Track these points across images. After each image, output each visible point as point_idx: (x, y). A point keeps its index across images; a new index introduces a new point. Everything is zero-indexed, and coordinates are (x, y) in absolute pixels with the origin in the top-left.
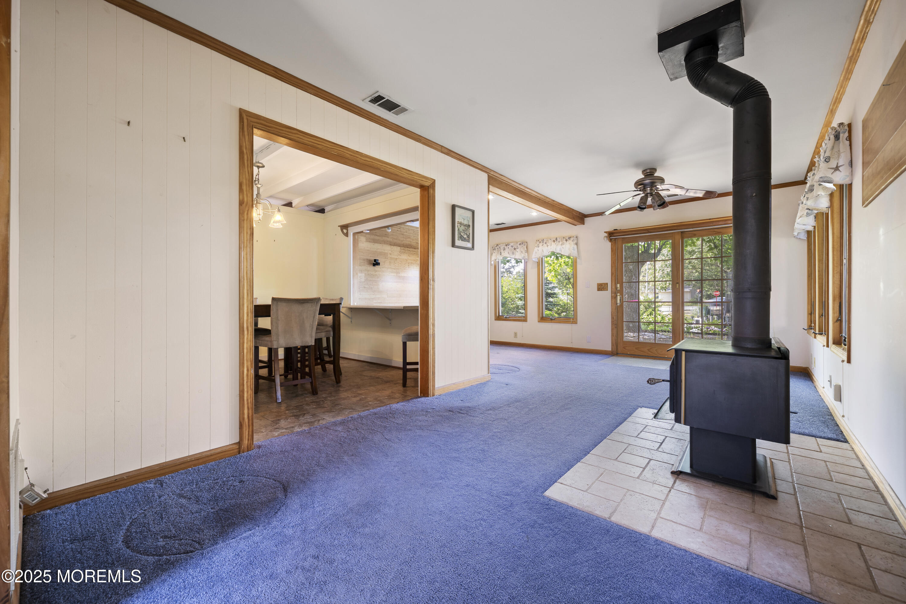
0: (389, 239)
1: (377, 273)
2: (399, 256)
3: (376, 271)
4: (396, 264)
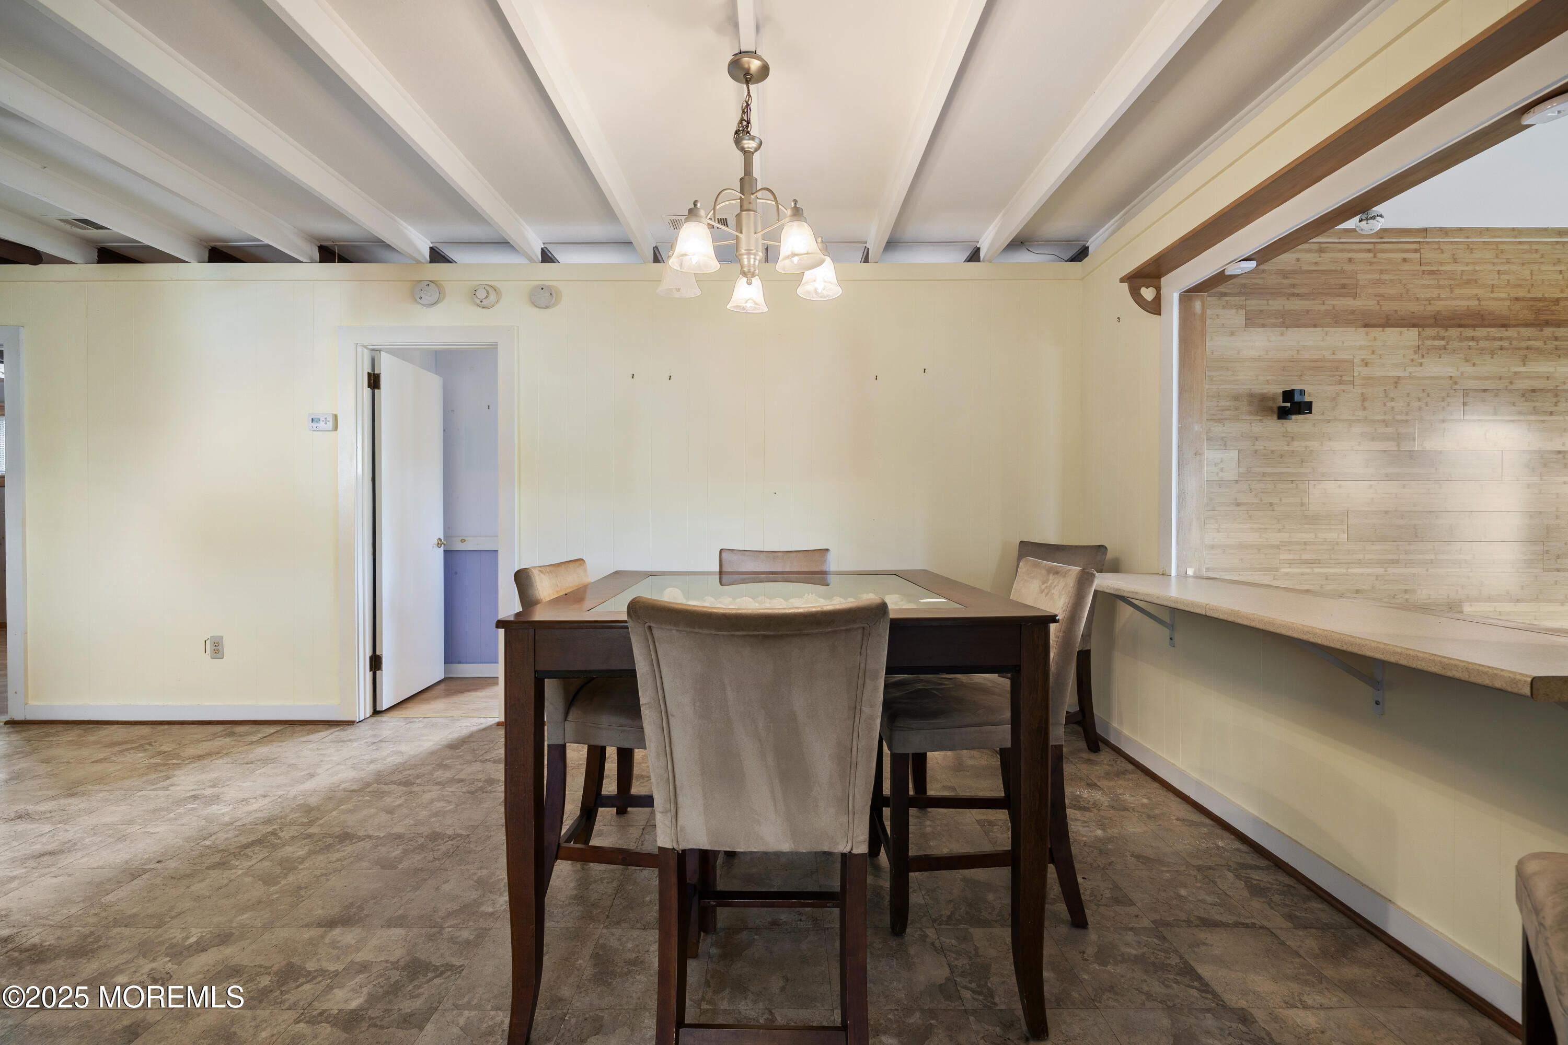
0: (1358, 304)
1: (1297, 445)
2: (1410, 369)
3: (1293, 439)
4: (1393, 404)
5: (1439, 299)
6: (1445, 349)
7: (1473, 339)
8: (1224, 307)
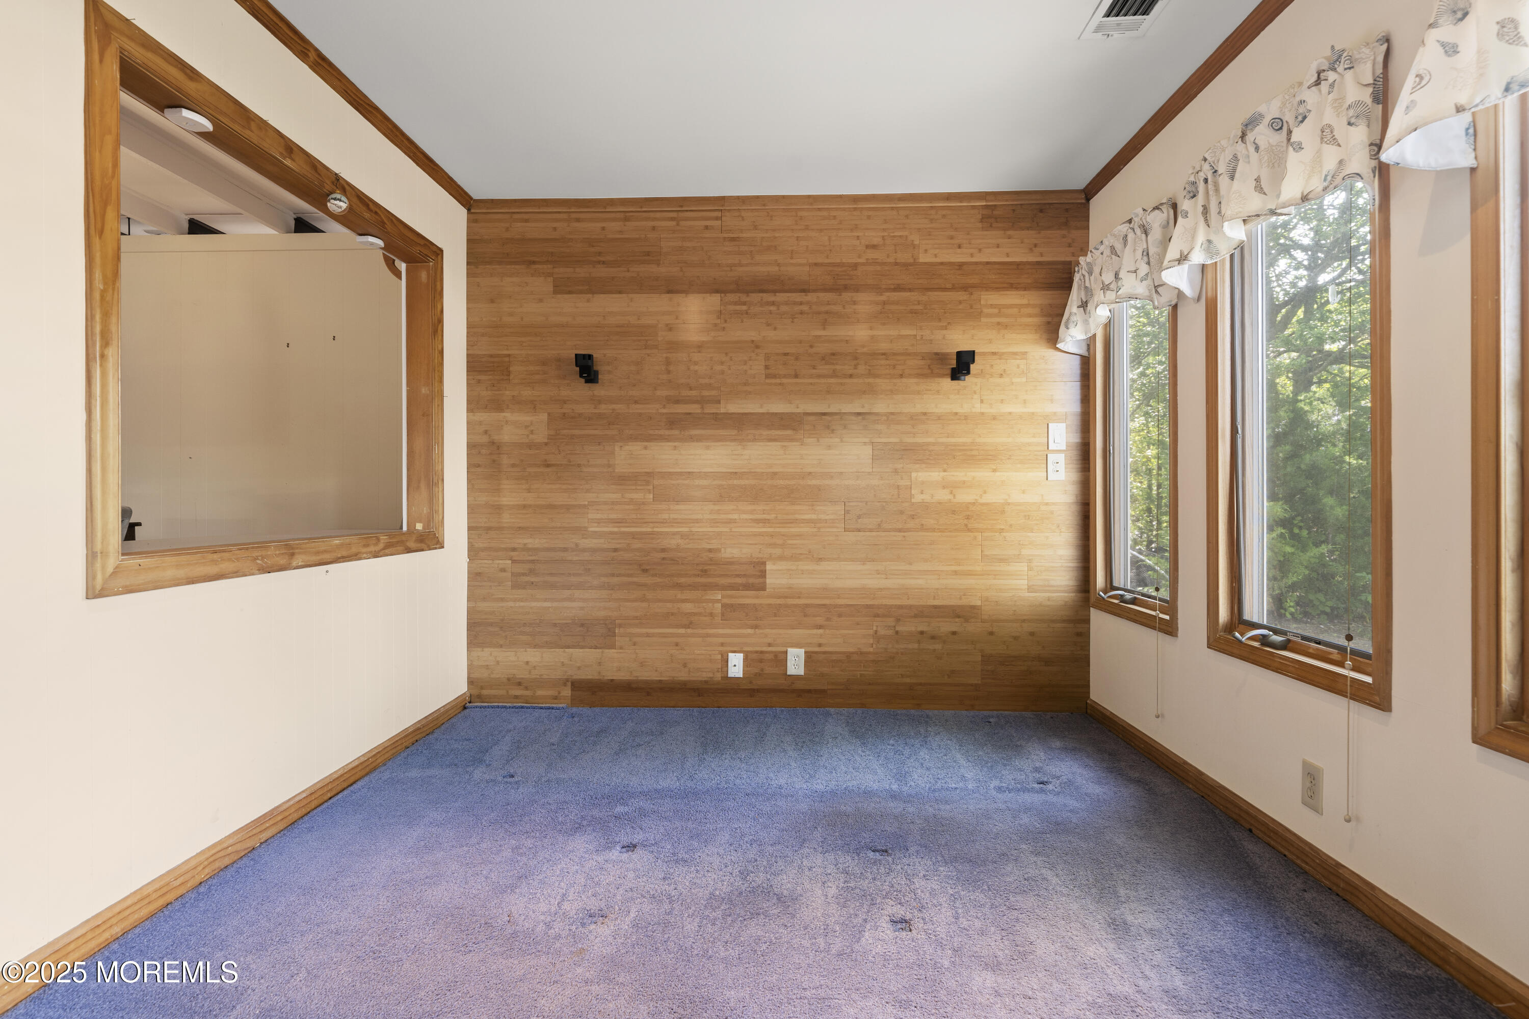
0: (661, 270)
1: (604, 409)
2: (713, 334)
3: (600, 402)
4: (696, 368)
5: (740, 265)
6: (747, 313)
7: (773, 303)
8: (533, 275)
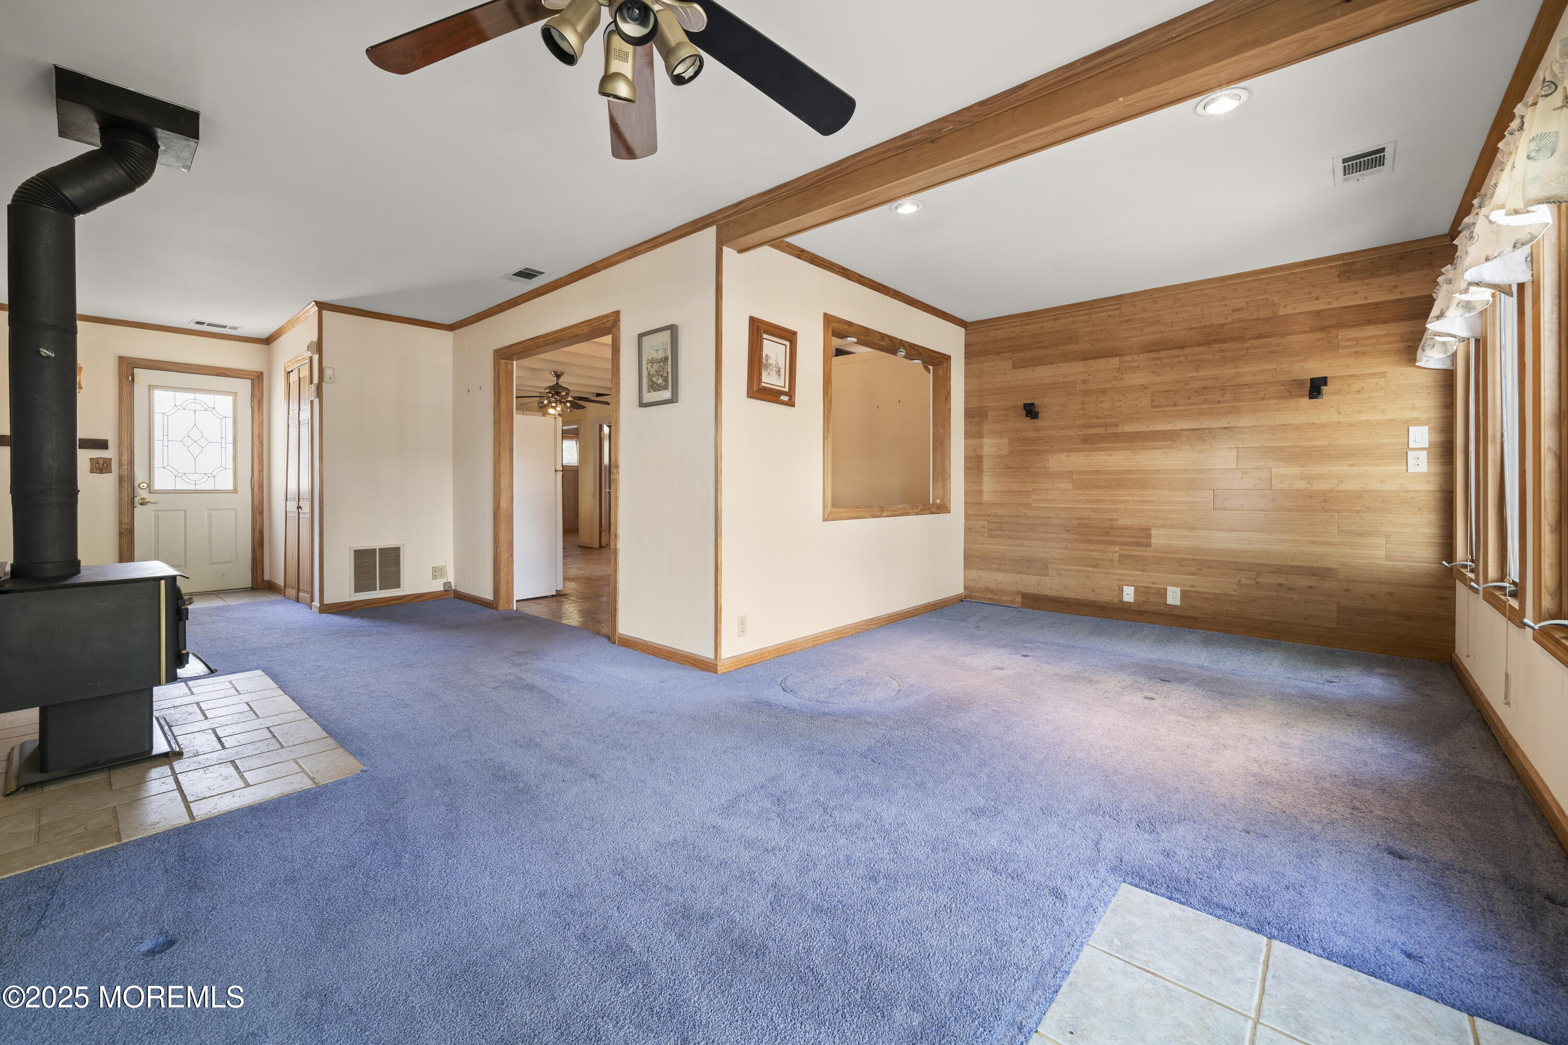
0: (1079, 347)
1: (1042, 434)
2: (1113, 383)
3: (1039, 430)
4: (1102, 405)
5: (1133, 336)
6: (1138, 367)
7: (1158, 359)
8: (1000, 360)
